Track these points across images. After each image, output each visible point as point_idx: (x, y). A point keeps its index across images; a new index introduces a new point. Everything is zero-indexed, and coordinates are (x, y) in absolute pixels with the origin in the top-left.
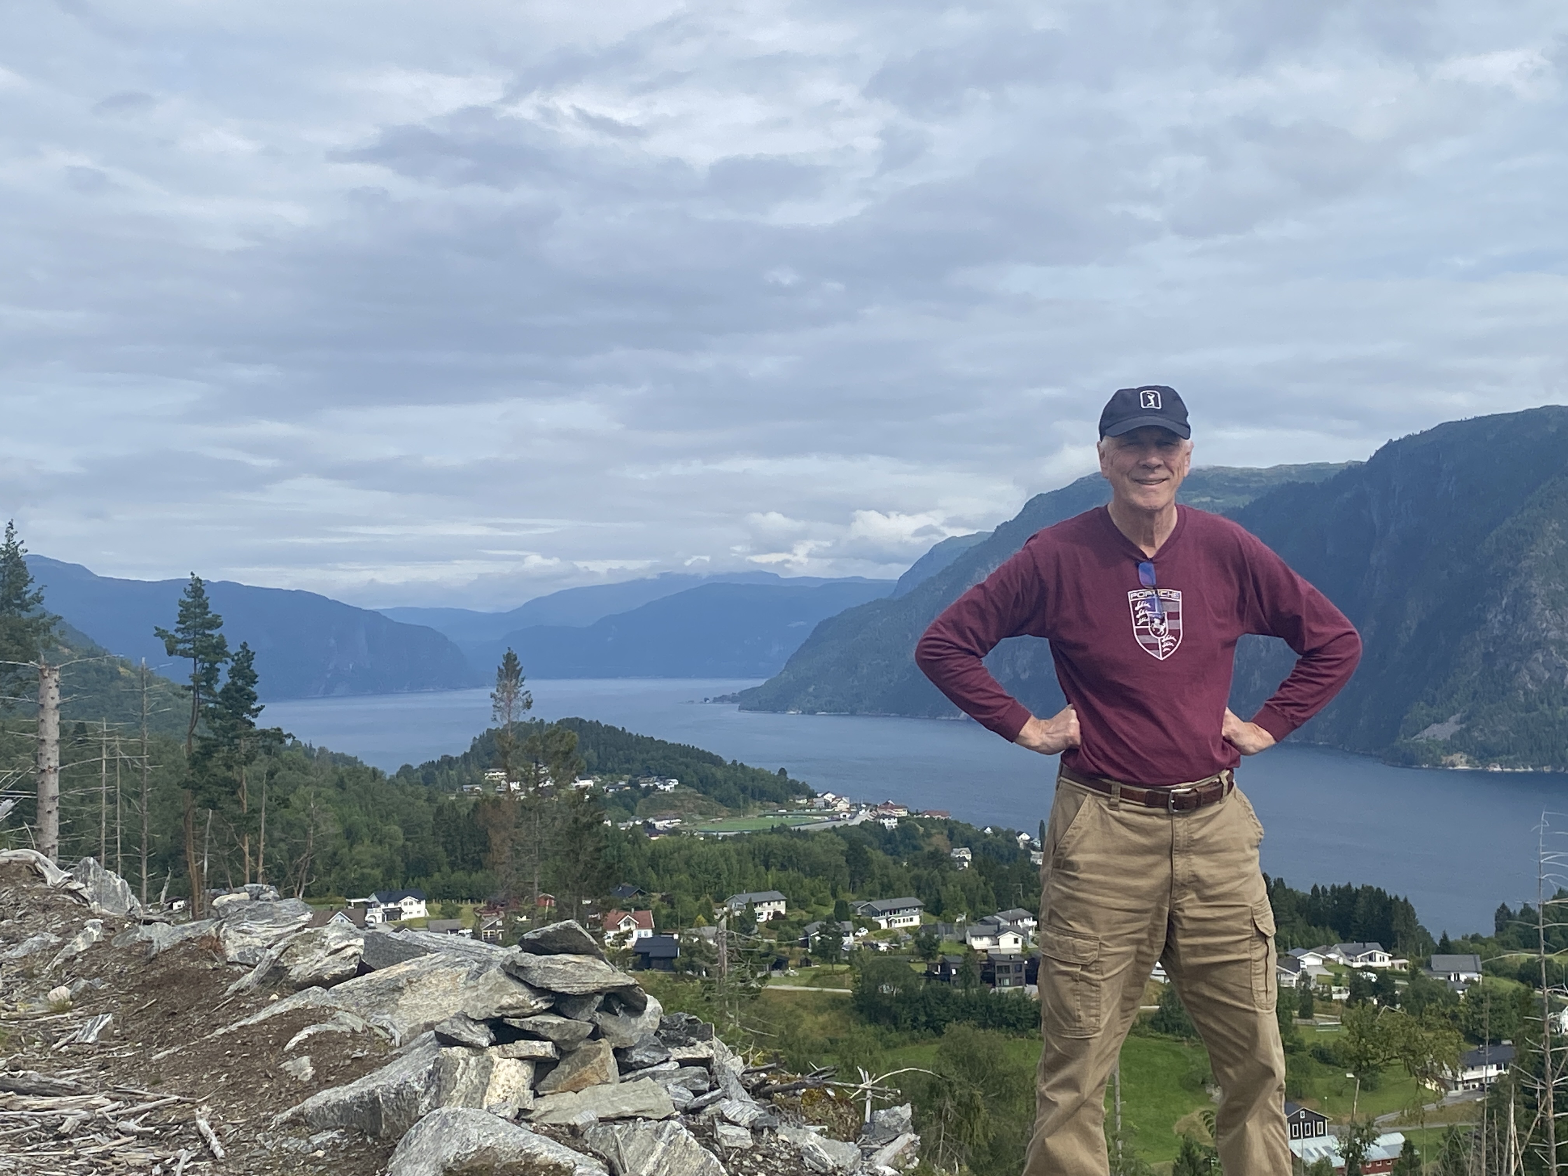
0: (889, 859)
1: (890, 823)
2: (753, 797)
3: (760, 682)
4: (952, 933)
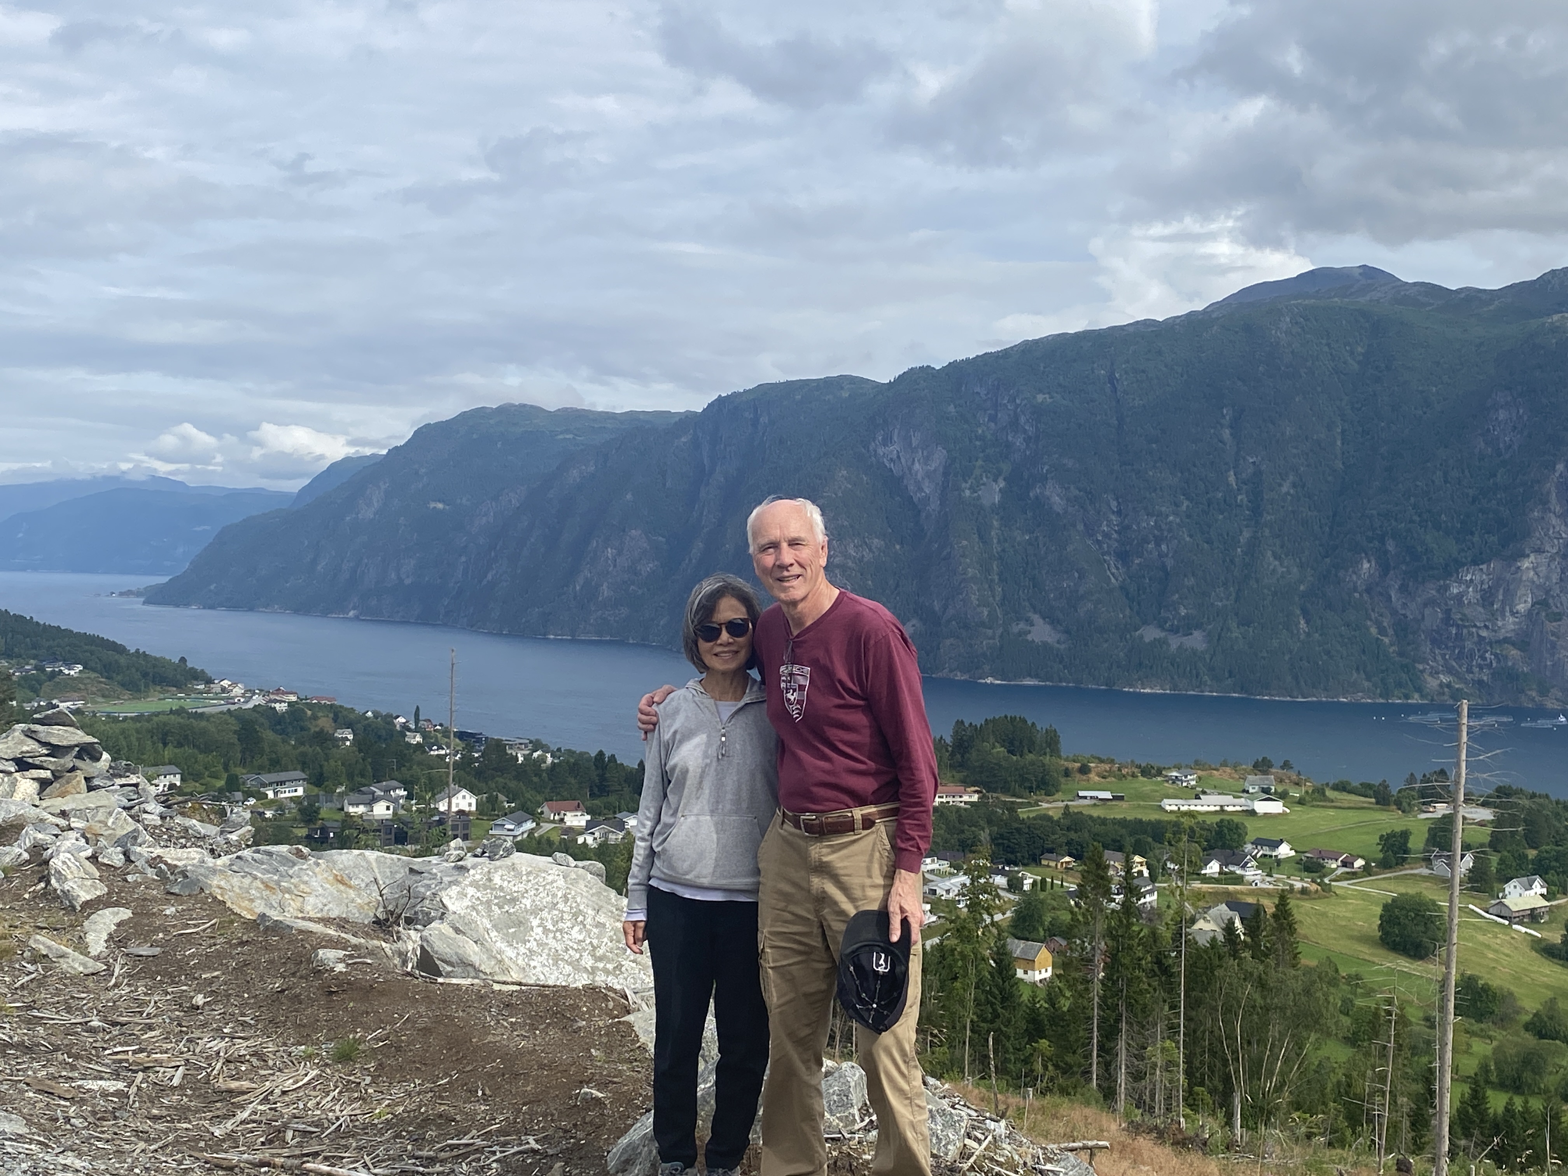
0: (278, 738)
1: (281, 707)
2: (154, 682)
3: (164, 579)
4: (331, 802)
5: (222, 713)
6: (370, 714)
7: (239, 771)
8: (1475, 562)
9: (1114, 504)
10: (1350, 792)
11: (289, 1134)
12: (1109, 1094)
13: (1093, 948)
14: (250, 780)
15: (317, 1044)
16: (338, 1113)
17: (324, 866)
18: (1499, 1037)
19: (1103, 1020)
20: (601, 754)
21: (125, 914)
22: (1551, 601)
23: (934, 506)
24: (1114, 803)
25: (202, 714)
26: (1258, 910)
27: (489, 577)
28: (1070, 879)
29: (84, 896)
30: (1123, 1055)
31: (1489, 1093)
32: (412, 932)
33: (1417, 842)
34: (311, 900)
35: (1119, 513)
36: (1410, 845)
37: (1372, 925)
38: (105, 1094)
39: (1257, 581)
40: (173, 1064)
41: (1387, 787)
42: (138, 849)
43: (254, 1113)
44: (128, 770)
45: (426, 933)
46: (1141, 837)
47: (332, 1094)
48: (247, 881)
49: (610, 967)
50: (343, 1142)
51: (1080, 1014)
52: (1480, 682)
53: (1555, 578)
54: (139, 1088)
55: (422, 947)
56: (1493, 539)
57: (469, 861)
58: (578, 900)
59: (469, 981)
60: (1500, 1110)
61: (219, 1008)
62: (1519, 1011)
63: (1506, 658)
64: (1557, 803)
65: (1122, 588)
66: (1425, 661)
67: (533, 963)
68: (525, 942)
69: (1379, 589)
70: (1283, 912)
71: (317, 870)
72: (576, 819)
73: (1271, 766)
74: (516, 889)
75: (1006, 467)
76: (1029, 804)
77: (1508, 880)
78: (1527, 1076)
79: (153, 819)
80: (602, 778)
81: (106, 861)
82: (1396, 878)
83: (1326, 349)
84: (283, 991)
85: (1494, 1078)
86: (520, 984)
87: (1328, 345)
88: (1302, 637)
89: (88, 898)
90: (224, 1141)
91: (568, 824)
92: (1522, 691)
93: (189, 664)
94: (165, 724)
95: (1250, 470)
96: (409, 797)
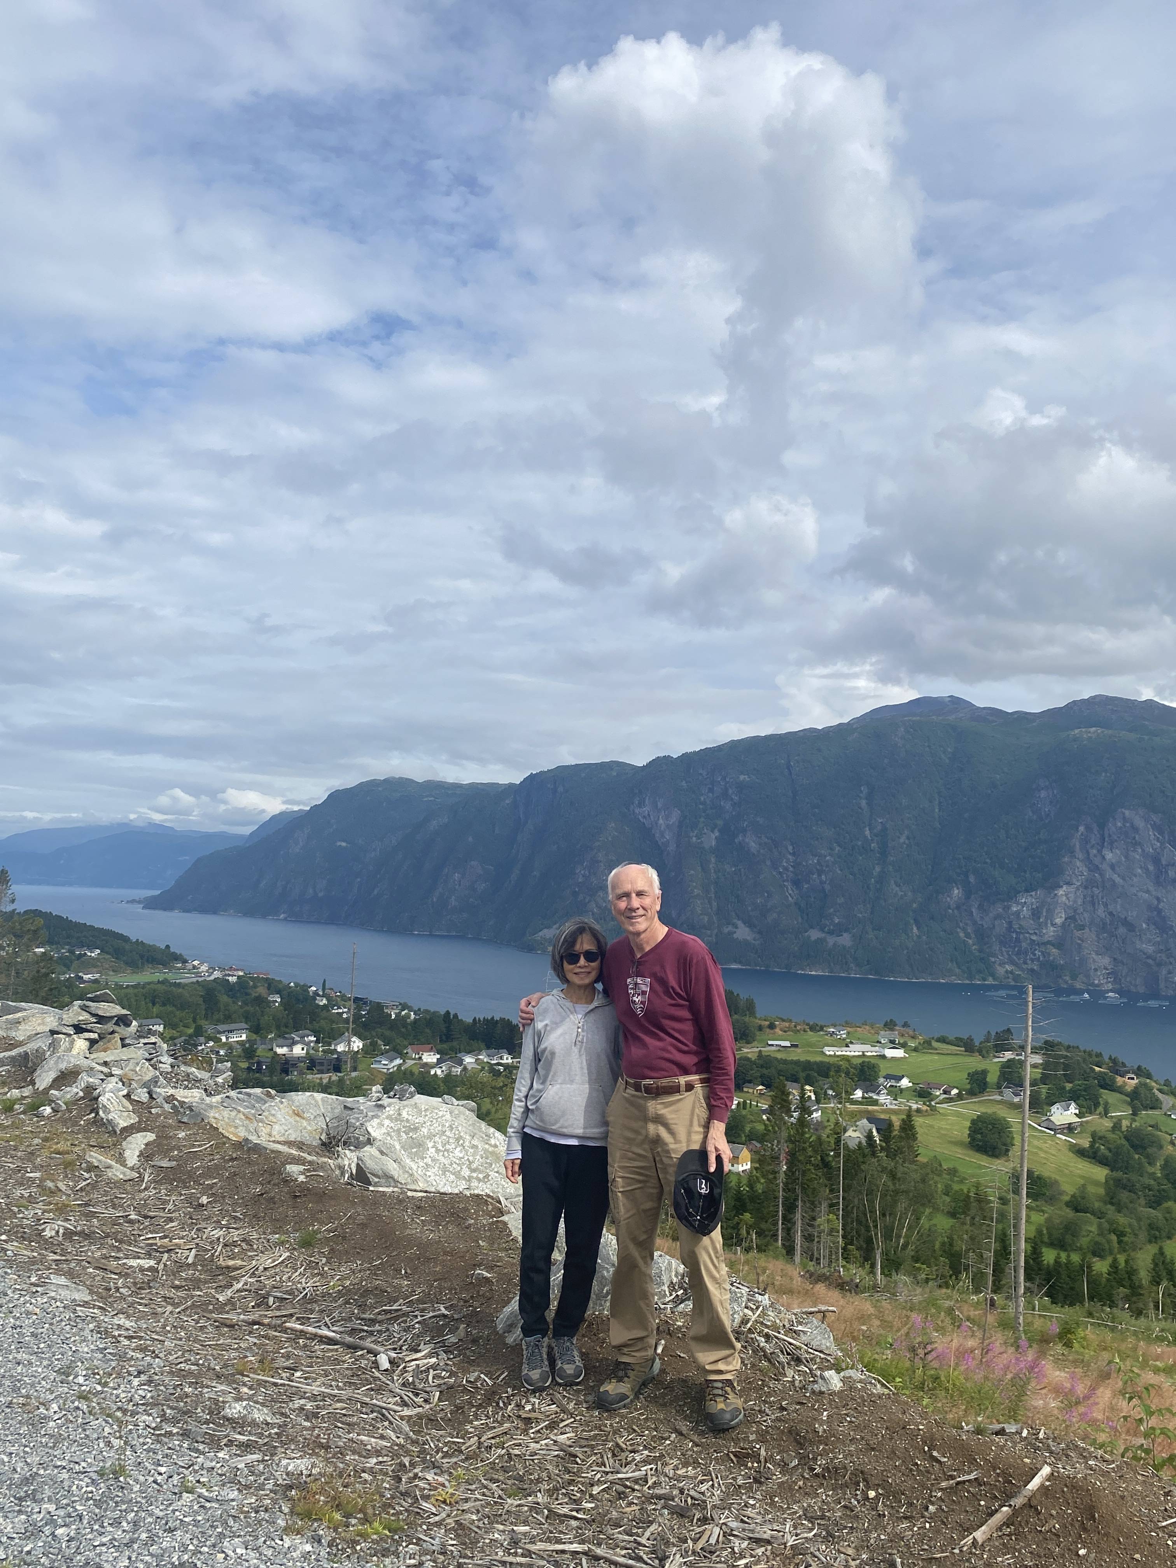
0: (230, 1000)
1: (233, 979)
2: (148, 961)
3: (158, 892)
4: (265, 1044)
5: (192, 983)
6: (292, 984)
7: (203, 1023)
8: (1027, 891)
9: (790, 848)
10: (948, 1043)
12: (790, 1251)
13: (779, 1149)
14: (210, 1029)
18: (1050, 1211)
19: (786, 1199)
20: (448, 1013)
21: (151, 1137)
22: (1077, 917)
23: (672, 847)
24: (792, 1049)
25: (180, 983)
26: (890, 1124)
27: (376, 892)
28: (762, 1101)
29: (123, 1124)
30: (799, 1224)
31: (1044, 1250)
33: (992, 1078)
35: (794, 854)
36: (988, 1080)
37: (964, 1134)
39: (885, 901)
41: (972, 1040)
44: (149, 1033)
46: (810, 1072)
51: (770, 1195)
52: (1032, 970)
53: (1080, 902)
56: (1039, 875)
57: (385, 1100)
58: (460, 1128)
60: (1052, 1262)
62: (1062, 1193)
63: (1049, 954)
64: (1085, 1052)
65: (796, 904)
66: (995, 956)
69: (965, 907)
70: (906, 1125)
71: (283, 1106)
72: (430, 1058)
73: (895, 1025)
75: (720, 823)
77: (1053, 1104)
78: (1068, 1238)
80: (448, 1029)
82: (979, 1102)
83: (927, 749)
87: (929, 747)
88: (915, 938)
89: (125, 1125)
91: (425, 1061)
92: (1060, 977)
93: (172, 950)
94: (154, 991)
95: (879, 827)
96: (317, 1042)
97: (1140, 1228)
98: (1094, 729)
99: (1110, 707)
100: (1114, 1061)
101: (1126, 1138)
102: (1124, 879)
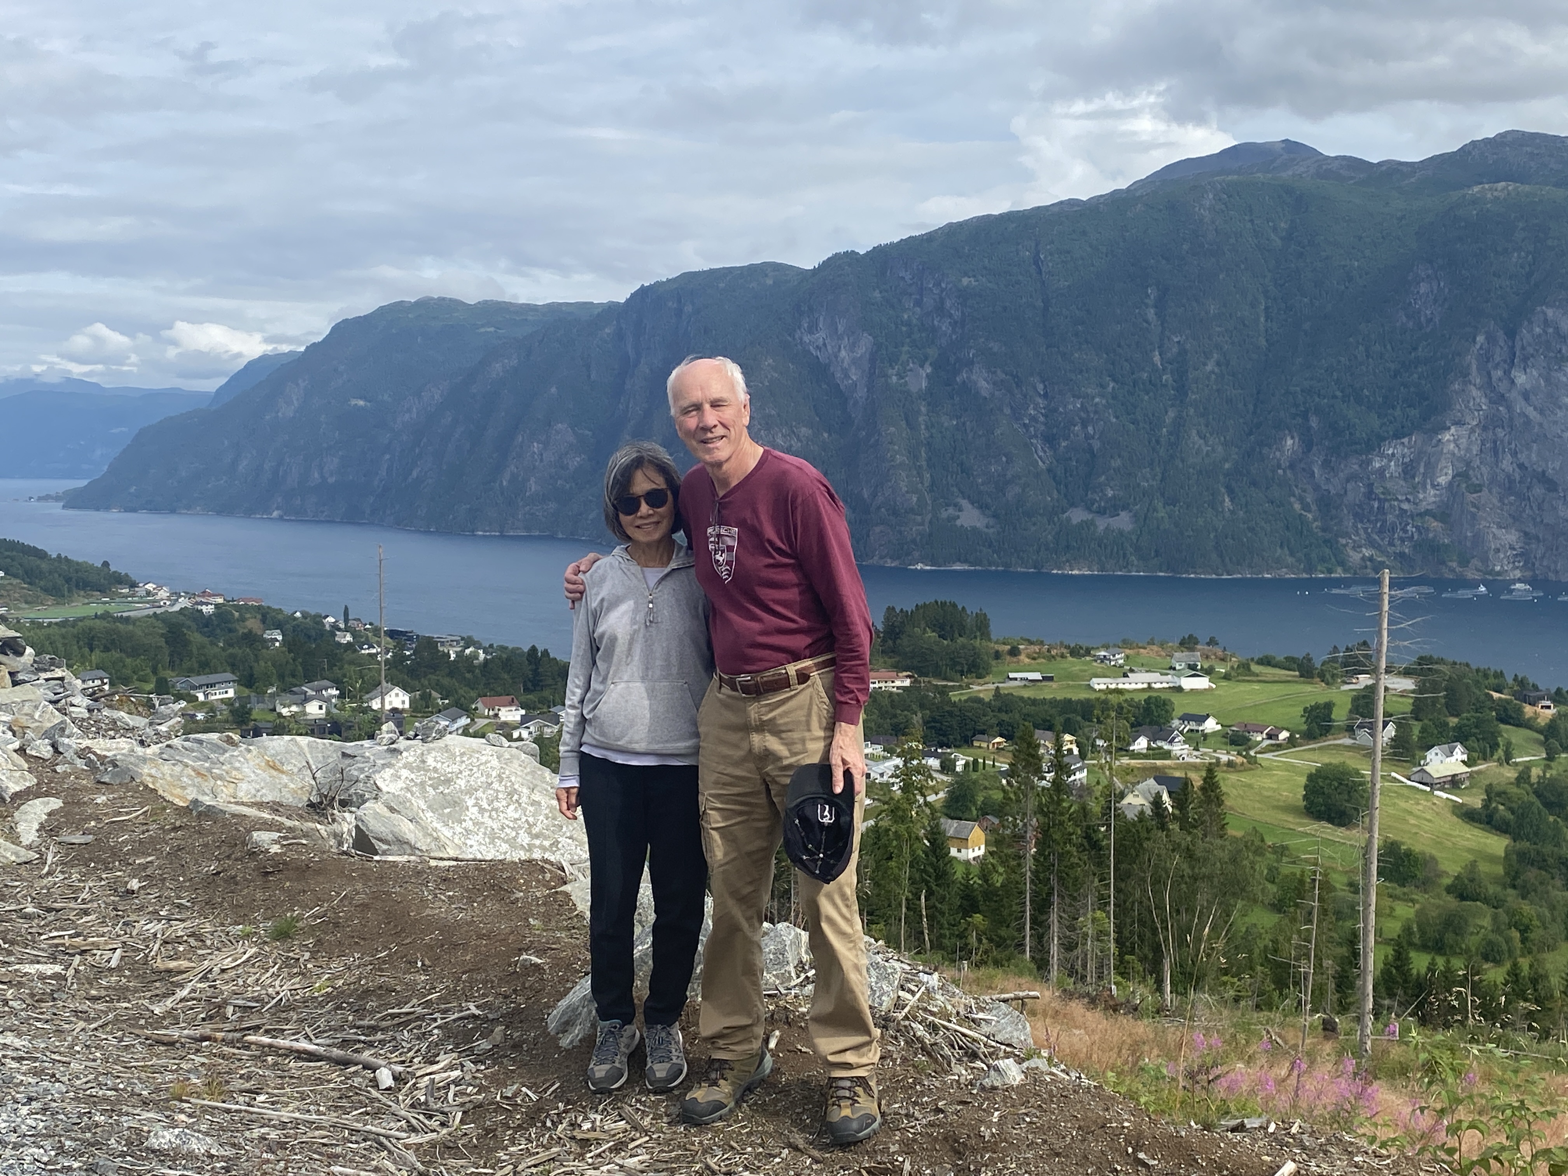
0: (207, 640)
1: (208, 609)
2: (77, 586)
3: (83, 483)
4: (263, 702)
5: (148, 616)
6: (298, 614)
7: (169, 675)
8: (1397, 436)
9: (1040, 387)
10: (1275, 666)
11: (230, 1010)
12: (1042, 965)
13: (1025, 825)
14: (179, 683)
15: (254, 923)
16: (278, 989)
17: (255, 753)
18: (1421, 900)
19: (1035, 894)
20: (534, 649)
21: (55, 803)
22: (1471, 472)
23: (861, 393)
24: (1044, 683)
25: (128, 618)
26: (1186, 783)
27: (415, 474)
28: (1002, 759)
29: (14, 788)
30: (1055, 927)
31: (1412, 954)
32: (347, 815)
33: (1340, 715)
34: (244, 786)
35: (1045, 396)
36: (1333, 717)
37: (1296, 793)
38: (42, 977)
39: (1183, 461)
40: (111, 947)
41: (1310, 660)
42: (66, 741)
43: (194, 991)
44: (52, 664)
45: (360, 813)
46: (1071, 716)
47: (271, 971)
48: (178, 768)
49: (547, 843)
50: (284, 1015)
51: (1013, 889)
52: (1402, 555)
53: (1475, 449)
54: (77, 971)
55: (357, 827)
56: (1414, 413)
57: (402, 743)
58: (513, 779)
59: (405, 858)
60: (1423, 971)
61: (155, 892)
62: (1441, 874)
63: (1428, 530)
64: (1478, 671)
65: (1049, 470)
66: (1347, 535)
67: (469, 842)
68: (460, 822)
69: (1302, 465)
70: (1210, 784)
71: (249, 756)
72: (511, 714)
73: (1197, 643)
74: (448, 770)
75: (933, 352)
76: (960, 687)
77: (1429, 747)
78: (1449, 937)
79: (80, 712)
80: (535, 672)
81: (34, 753)
82: (1320, 748)
83: (1249, 225)
84: (218, 873)
85: (1416, 940)
86: (456, 860)
87: (1252, 221)
88: (1227, 515)
89: (18, 789)
90: (164, 1018)
91: (503, 719)
92: (1443, 563)
93: (113, 568)
94: (91, 629)
95: (1175, 350)
96: (341, 696)
97: (1554, 920)
98: (1503, 184)
99: (1529, 149)
100: (1522, 683)
101: (1538, 794)
102: (1541, 412)
